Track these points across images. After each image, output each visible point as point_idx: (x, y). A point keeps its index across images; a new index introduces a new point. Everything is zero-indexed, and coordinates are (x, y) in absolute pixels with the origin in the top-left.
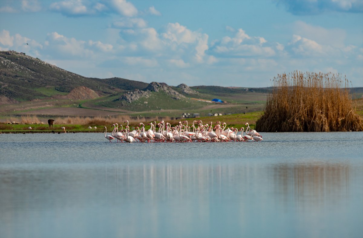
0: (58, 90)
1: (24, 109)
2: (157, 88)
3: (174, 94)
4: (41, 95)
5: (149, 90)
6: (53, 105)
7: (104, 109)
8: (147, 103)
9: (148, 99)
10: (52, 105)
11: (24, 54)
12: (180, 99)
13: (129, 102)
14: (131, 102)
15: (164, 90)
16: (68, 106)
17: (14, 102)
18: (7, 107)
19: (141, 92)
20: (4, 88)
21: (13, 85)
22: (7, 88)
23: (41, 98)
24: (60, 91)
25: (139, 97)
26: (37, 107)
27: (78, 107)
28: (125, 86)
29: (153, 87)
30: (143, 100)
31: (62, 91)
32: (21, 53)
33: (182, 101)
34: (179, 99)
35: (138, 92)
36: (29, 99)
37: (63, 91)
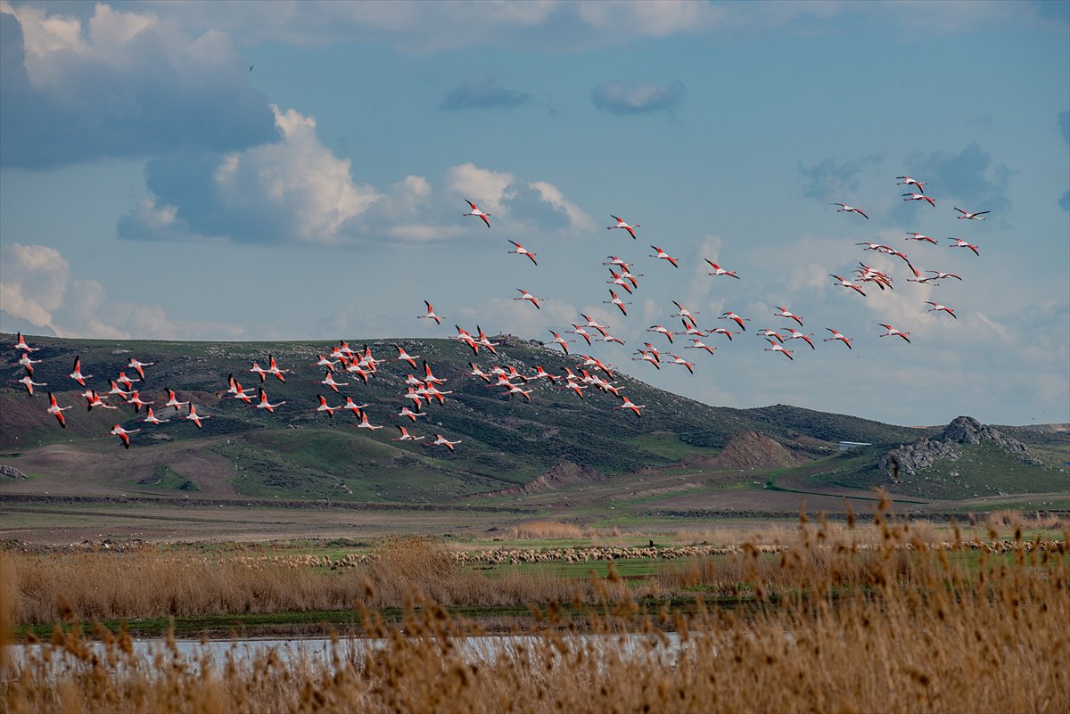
0: (688, 443)
1: (636, 497)
2: (976, 433)
3: (1021, 449)
4: (652, 457)
5: (953, 438)
6: (702, 483)
7: (844, 494)
8: (957, 474)
9: (956, 462)
10: (700, 484)
11: (541, 344)
12: (1041, 463)
13: (910, 474)
14: (913, 473)
15: (993, 438)
16: (740, 486)
17: (594, 476)
18: (584, 491)
19: (936, 446)
20: (551, 439)
21: (571, 431)
22: (560, 438)
23: (656, 464)
24: (696, 445)
25: (931, 459)
26: (665, 491)
27: (766, 489)
28: (810, 427)
29: (961, 430)
30: (944, 467)
31: (702, 446)
32: (532, 341)
33: (1048, 469)
34: (1038, 465)
35: (928, 445)
36: (629, 469)
37: (705, 446)
